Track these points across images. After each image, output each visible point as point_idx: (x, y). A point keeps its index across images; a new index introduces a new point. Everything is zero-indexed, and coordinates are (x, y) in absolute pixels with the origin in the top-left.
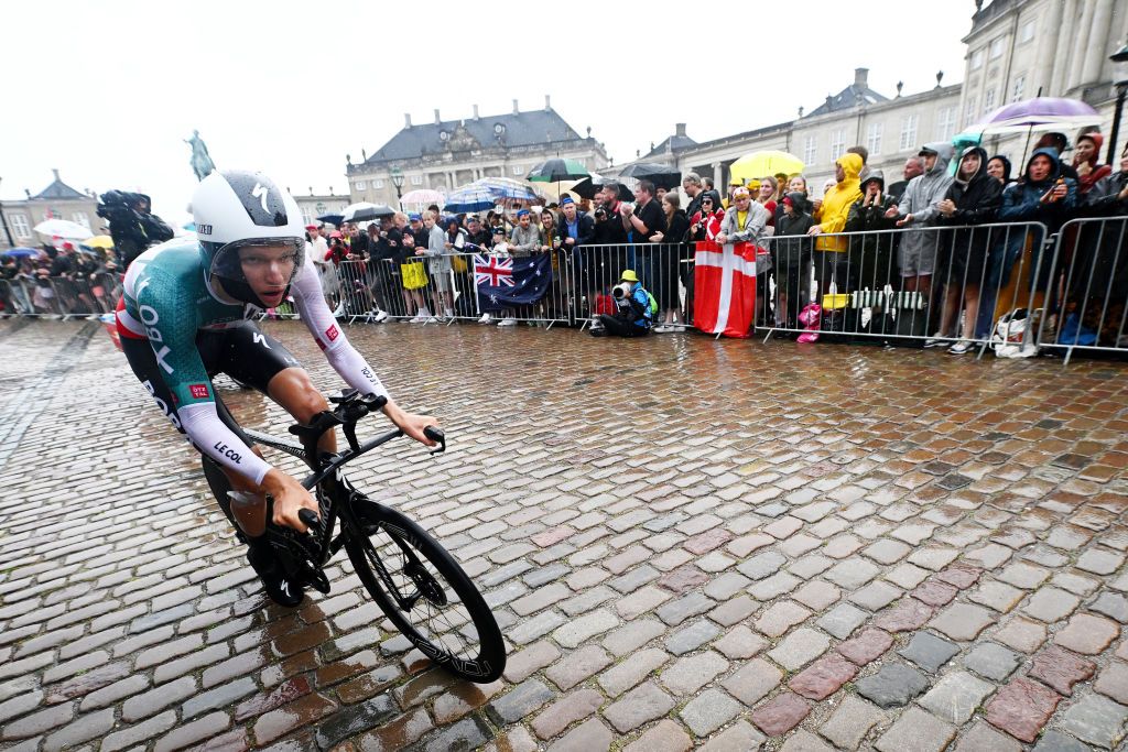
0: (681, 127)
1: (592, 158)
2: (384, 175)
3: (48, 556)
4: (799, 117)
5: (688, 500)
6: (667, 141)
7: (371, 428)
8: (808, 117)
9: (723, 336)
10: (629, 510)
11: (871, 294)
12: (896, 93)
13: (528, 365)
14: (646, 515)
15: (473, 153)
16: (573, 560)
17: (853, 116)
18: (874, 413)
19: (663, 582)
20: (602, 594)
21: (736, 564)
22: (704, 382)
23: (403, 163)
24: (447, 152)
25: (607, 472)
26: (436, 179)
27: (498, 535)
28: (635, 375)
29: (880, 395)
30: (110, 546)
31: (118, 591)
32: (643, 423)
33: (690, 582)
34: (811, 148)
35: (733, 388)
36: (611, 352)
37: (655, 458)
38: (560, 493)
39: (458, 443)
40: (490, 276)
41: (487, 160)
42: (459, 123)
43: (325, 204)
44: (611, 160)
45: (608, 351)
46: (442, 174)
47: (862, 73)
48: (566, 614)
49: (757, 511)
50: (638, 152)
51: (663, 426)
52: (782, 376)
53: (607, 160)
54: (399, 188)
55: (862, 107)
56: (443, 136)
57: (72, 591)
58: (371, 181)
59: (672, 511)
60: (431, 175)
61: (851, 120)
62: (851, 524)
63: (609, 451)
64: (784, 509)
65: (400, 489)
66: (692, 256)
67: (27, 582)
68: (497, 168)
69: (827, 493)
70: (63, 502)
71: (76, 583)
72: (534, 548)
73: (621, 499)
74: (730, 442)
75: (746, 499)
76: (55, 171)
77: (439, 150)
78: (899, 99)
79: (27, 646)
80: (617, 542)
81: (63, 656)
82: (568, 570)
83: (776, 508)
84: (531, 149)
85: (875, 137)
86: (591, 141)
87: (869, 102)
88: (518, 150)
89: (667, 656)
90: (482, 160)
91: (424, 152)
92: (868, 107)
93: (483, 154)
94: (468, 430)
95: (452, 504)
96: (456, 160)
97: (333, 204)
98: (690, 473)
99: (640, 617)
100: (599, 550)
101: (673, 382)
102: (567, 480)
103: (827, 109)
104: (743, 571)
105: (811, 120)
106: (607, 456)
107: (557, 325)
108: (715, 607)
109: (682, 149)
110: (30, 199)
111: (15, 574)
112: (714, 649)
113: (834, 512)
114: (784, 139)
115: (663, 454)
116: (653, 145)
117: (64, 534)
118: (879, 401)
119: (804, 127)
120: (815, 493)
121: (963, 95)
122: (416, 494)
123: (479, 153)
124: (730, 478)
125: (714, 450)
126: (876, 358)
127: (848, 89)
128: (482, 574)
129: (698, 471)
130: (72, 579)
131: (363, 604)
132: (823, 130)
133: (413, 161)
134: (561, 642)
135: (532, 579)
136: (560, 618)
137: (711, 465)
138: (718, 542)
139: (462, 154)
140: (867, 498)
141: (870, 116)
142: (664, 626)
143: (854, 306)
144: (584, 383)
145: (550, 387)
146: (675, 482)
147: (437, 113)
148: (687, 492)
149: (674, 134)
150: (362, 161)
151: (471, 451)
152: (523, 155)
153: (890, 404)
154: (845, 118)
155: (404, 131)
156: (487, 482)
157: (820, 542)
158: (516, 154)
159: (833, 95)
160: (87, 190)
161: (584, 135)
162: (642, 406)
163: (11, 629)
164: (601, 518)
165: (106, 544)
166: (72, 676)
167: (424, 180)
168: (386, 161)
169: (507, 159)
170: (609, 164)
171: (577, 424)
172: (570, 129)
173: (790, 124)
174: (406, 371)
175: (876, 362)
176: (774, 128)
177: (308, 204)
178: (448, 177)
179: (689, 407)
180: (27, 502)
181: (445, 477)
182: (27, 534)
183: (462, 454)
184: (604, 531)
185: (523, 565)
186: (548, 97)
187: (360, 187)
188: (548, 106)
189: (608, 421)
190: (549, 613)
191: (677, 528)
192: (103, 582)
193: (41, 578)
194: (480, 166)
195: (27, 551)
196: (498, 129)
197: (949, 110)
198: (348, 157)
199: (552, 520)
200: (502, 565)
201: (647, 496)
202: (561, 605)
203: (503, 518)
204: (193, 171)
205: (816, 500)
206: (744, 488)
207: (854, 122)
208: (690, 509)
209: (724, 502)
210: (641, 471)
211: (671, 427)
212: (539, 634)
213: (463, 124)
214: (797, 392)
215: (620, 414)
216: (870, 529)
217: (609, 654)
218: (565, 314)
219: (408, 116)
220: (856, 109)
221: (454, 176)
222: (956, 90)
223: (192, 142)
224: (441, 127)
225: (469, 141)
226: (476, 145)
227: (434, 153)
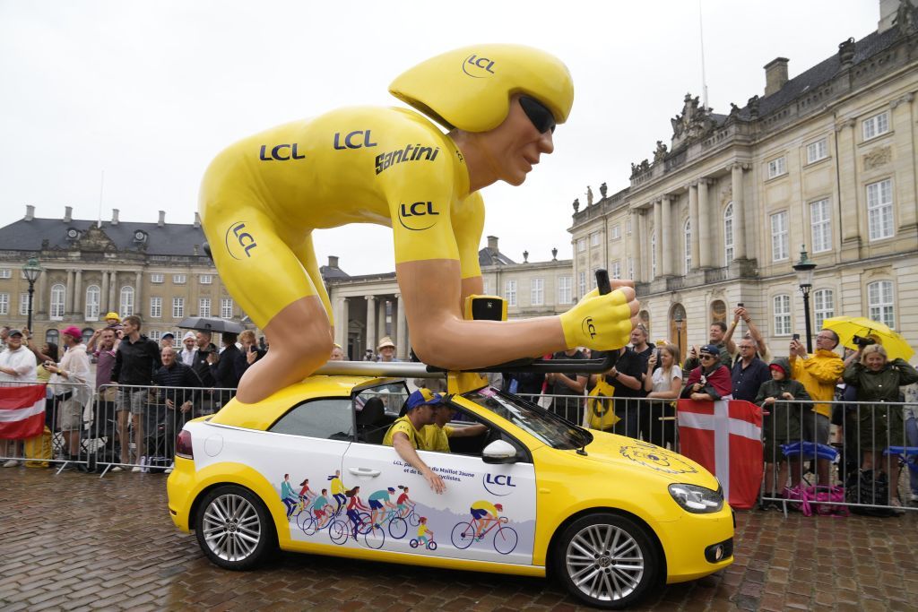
0: (334, 260)
12: (524, 260)
15: (106, 255)
17: (492, 272)
23: (14, 254)
24: (75, 250)
26: (54, 276)
41: (122, 264)
42: (96, 223)
46: (64, 271)
47: (493, 240)
55: (497, 267)
56: (72, 233)
60: (49, 271)
61: (490, 275)
68: (133, 273)
77: (63, 247)
78: (526, 264)
84: (175, 260)
85: (511, 291)
87: (502, 264)
88: (160, 259)
90: (116, 264)
91: (45, 246)
93: (118, 257)
96: (84, 259)
121: (574, 268)
123: (113, 256)
139: (93, 254)
141: (504, 275)
147: (69, 210)
149: (327, 265)
152: (165, 264)
155: (23, 221)
158: (157, 262)
167: (39, 274)
169: (147, 266)
178: (70, 277)
194: (112, 269)
196: (140, 236)
197: (565, 278)
207: (493, 277)
213: (99, 226)
219: (31, 208)
220: (494, 267)
221: (78, 276)
222: (567, 265)
224: (69, 224)
225: (104, 243)
226: (111, 247)
227: (57, 249)
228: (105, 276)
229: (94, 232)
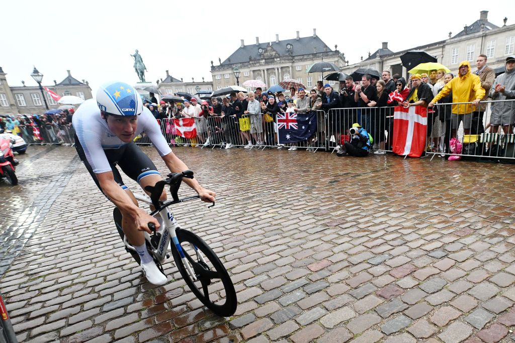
0: (385, 44)
1: (337, 61)
2: (230, 72)
3: (63, 269)
4: (449, 38)
5: (392, 248)
6: (377, 52)
7: (224, 205)
8: (455, 37)
9: (408, 157)
10: (359, 253)
11: (491, 135)
12: (503, 24)
13: (304, 172)
14: (368, 255)
15: (275, 60)
16: (330, 279)
18: (493, 201)
19: (379, 293)
20: (346, 298)
21: (418, 284)
22: (398, 182)
23: (240, 65)
24: (262, 59)
25: (347, 231)
26: (256, 73)
27: (291, 264)
28: (361, 178)
29: (496, 191)
30: (93, 265)
31: (97, 289)
32: (366, 204)
33: (393, 293)
34: (455, 54)
35: (414, 185)
36: (349, 165)
37: (373, 224)
38: (322, 242)
39: (269, 213)
40: (285, 123)
41: (283, 63)
42: (269, 43)
43: (200, 87)
44: (348, 62)
45: (347, 165)
46: (259, 70)
47: (484, 13)
48: (327, 309)
49: (430, 254)
50: (362, 57)
51: (376, 206)
52: (441, 179)
53: (345, 62)
54: (237, 78)
55: (484, 32)
56: (260, 51)
57: (74, 288)
58: (223, 75)
59: (382, 253)
60: (254, 71)
62: (482, 264)
63: (348, 219)
64: (444, 254)
65: (239, 238)
66: (392, 114)
67: (53, 282)
68: (288, 67)
69: (468, 246)
70: (71, 241)
71: (77, 284)
72: (309, 272)
73: (355, 246)
74: (414, 216)
75: (424, 248)
76: (69, 71)
77: (258, 58)
78: (505, 27)
79: (53, 317)
80: (354, 270)
81: (70, 322)
82: (328, 284)
83: (439, 253)
84: (305, 57)
85: (491, 48)
86: (337, 52)
87: (488, 29)
88: (299, 58)
89: (382, 335)
90: (280, 63)
91: (250, 59)
92: (487, 32)
93: (281, 60)
94: (274, 207)
95: (266, 246)
96: (267, 63)
97: (204, 86)
98: (392, 232)
99: (367, 312)
100: (344, 274)
101: (382, 182)
102: (326, 235)
103: (465, 33)
104: (423, 288)
105: (456, 39)
106: (347, 222)
107: (319, 150)
108: (409, 308)
109: (385, 56)
110: (56, 85)
111: (47, 278)
112: (408, 332)
113: (473, 256)
114: (441, 49)
115: (377, 221)
116: (370, 54)
117: (71, 258)
118: (496, 194)
119: (452, 43)
120: (462, 245)
122: (247, 240)
123: (278, 59)
124: (415, 236)
125: (405, 220)
126: (494, 169)
127: (476, 22)
128: (282, 285)
129: (396, 231)
130: (75, 281)
131: (220, 300)
132: (462, 45)
133: (244, 64)
134: (325, 325)
135: (309, 289)
136: (323, 311)
137: (404, 228)
138: (408, 272)
139: (270, 60)
140: (491, 249)
141: (488, 37)
142: (380, 318)
143: (481, 141)
144: (334, 182)
145: (316, 184)
146: (384, 237)
147: (257, 39)
148: (391, 243)
149: (381, 48)
150: (219, 64)
151: (275, 218)
152: (301, 60)
153: (503, 196)
154: (474, 38)
155: (240, 48)
156: (284, 235)
157: (465, 273)
158: (298, 60)
159: (468, 25)
160: (83, 80)
161: (333, 49)
162: (366, 195)
163: (45, 307)
164: (344, 256)
165: (91, 263)
166: (74, 333)
167: (250, 73)
168: (232, 64)
169: (293, 62)
170: (346, 64)
171: (331, 204)
172: (326, 46)
173: (444, 42)
174: (241, 174)
175: (494, 172)
176: (435, 44)
177: (192, 86)
178: (262, 72)
179: (390, 196)
180: (53, 240)
181: (262, 232)
182: (53, 257)
183: (271, 219)
184: (346, 264)
185: (303, 281)
186: (315, 30)
187: (218, 78)
188: (315, 34)
189: (347, 203)
190: (318, 308)
191: (386, 263)
192: (90, 284)
193: (60, 280)
194: (279, 66)
195: (53, 266)
196: (289, 47)
198: (212, 62)
199: (318, 256)
200: (292, 281)
201: (370, 245)
202: (324, 304)
203: (293, 255)
204: (135, 70)
205: (462, 249)
206: (422, 242)
207: (480, 40)
208: (393, 252)
209: (411, 249)
210: (365, 231)
211: (381, 207)
212: (313, 320)
213: (271, 44)
214: (449, 188)
215: (354, 199)
216: (493, 267)
217: (350, 332)
218: (324, 144)
219: (242, 41)
220: (481, 33)
221: (265, 71)
223: (135, 56)
224: (259, 46)
225: (274, 53)
226: (277, 55)
227: (255, 60)
228: (276, 70)
229: (269, 48)
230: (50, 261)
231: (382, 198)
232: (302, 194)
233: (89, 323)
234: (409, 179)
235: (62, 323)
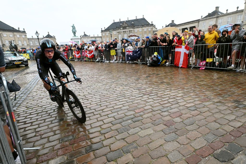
0: (173, 21)
1: (152, 28)
2: (109, 32)
3: (40, 106)
4: (201, 18)
5: (171, 105)
6: (169, 24)
7: (102, 84)
8: (204, 18)
9: (181, 67)
10: (157, 106)
11: (219, 59)
12: (226, 12)
13: (136, 72)
14: (160, 107)
15: (127, 28)
16: (144, 116)
17: (215, 18)
18: (219, 87)
19: (165, 124)
20: (150, 125)
21: (183, 121)
22: (176, 78)
23: (112, 30)
24: (121, 27)
25: (152, 97)
26: (119, 33)
27: (127, 109)
28: (160, 75)
29: (221, 83)
30: (50, 105)
31: (51, 114)
32: (161, 86)
33: (171, 124)
34: (204, 25)
35: (183, 79)
36: (155, 70)
37: (164, 94)
38: (141, 101)
39: (120, 88)
40: (128, 53)
41: (130, 29)
42: (124, 21)
43: (96, 38)
44: (157, 28)
45: (154, 70)
46: (120, 32)
47: (217, 8)
48: (141, 129)
49: (188, 109)
50: (163, 27)
51: (166, 87)
52: (195, 77)
53: (156, 28)
54: (111, 35)
55: (217, 16)
56: (121, 24)
57: (43, 113)
58: (106, 34)
59: (167, 107)
60: (118, 32)
61: (214, 19)
62: (213, 114)
63: (153, 92)
64: (195, 109)
65: (107, 98)
67: (35, 111)
68: (132, 30)
69: (206, 106)
70: (43, 95)
71: (44, 112)
72: (135, 113)
73: (155, 103)
74: (182, 92)
75: (186, 105)
76: (48, 32)
78: (227, 14)
79: (34, 123)
80: (154, 113)
81: (40, 126)
82: (142, 118)
83: (193, 108)
84: (139, 26)
85: (220, 22)
86: (152, 24)
87: (219, 14)
88: (136, 27)
89: (165, 142)
90: (129, 29)
91: (117, 28)
92: (219, 15)
93: (129, 28)
94: (122, 86)
95: (118, 101)
96: (123, 29)
97: (98, 38)
98: (172, 98)
99: (159, 131)
100: (150, 115)
101: (169, 77)
102: (143, 98)
103: (208, 16)
104: (184, 123)
105: (204, 19)
106: (153, 93)
107: (143, 64)
108: (177, 131)
109: (173, 26)
110: (44, 38)
111: (34, 109)
112: (177, 141)
113: (209, 111)
114: (198, 23)
115: (166, 93)
116: (166, 25)
117: (43, 102)
119: (202, 20)
120: (204, 106)
121: (244, 12)
122: (110, 99)
123: (128, 27)
124: (182, 100)
125: (178, 93)
126: (220, 74)
127: (214, 11)
128: (123, 118)
129: (174, 98)
130: (43, 111)
131: (97, 122)
132: (207, 21)
133: (114, 29)
134: (140, 135)
135: (134, 120)
136: (140, 129)
137: (177, 97)
138: (178, 115)
139: (125, 28)
140: (217, 108)
141: (219, 18)
142: (164, 134)
143: (214, 61)
144: (148, 77)
145: (140, 77)
146: (168, 100)
147: (120, 19)
148: (171, 103)
149: (171, 23)
150: (104, 29)
151: (123, 90)
152: (138, 28)
153: (224, 85)
154: (213, 18)
155: (113, 23)
156: (126, 97)
157: (205, 118)
159: (210, 13)
160: (53, 36)
161: (151, 23)
162: (162, 82)
163: (31, 120)
164: (151, 107)
165: (50, 104)
166: (41, 131)
167: (116, 33)
168: (109, 29)
169: (134, 29)
170: (156, 29)
171: (146, 86)
172: (148, 22)
173: (199, 20)
174: (110, 72)
175: (220, 75)
176: (195, 21)
177: (93, 38)
178: (121, 33)
179: (172, 83)
180: (37, 95)
181: (116, 95)
182: (36, 101)
183: (121, 91)
184: (151, 110)
185: (132, 116)
186: (143, 16)
187: (103, 35)
188: (143, 17)
189: (153, 85)
190: (138, 128)
191: (169, 111)
192: (49, 112)
193: (38, 110)
194: (128, 30)
195: (36, 105)
196: (132, 22)
197: (240, 16)
198: (102, 29)
199: (139, 106)
200: (127, 116)
201: (162, 103)
202: (140, 126)
203: (129, 105)
204: (72, 32)
205: (204, 107)
206: (185, 103)
207: (215, 19)
208: (172, 107)
209: (180, 106)
210: (160, 97)
211: (168, 88)
212: (135, 133)
213: (125, 22)
214: (199, 81)
215: (156, 84)
216: (218, 116)
217: (151, 139)
218: (145, 61)
219: (114, 20)
221: (123, 32)
222: (242, 11)
223: (73, 27)
224: (121, 22)
225: (126, 25)
226: (127, 26)
227: (119, 28)
228: (127, 32)
229: (124, 23)
230: (35, 102)
231: (168, 84)
232: (134, 81)
233: (46, 127)
234: (181, 77)
235: (37, 126)
